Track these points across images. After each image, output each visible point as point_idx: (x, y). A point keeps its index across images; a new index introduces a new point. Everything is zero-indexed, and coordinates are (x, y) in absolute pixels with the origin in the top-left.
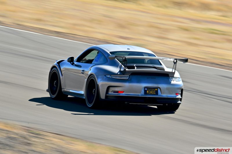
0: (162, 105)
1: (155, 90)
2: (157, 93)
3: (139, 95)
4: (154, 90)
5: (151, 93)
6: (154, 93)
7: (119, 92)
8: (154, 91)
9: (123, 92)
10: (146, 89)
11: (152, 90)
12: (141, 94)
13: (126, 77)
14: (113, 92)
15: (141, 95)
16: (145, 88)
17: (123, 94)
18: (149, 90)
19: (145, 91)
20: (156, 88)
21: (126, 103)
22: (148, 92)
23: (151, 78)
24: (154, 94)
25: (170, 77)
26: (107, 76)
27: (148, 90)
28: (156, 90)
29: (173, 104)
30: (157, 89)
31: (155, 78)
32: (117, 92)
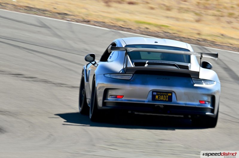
0: (183, 116)
1: (168, 95)
2: (170, 99)
3: (144, 101)
4: (166, 95)
5: (162, 98)
6: (166, 99)
7: (118, 97)
8: (166, 97)
9: (122, 96)
10: (155, 93)
11: (163, 95)
12: (147, 100)
13: (128, 77)
14: (111, 97)
15: (147, 102)
16: (153, 91)
17: (123, 99)
18: (159, 95)
19: (154, 97)
20: (170, 93)
21: (129, 112)
22: (157, 97)
23: (164, 79)
24: (166, 101)
25: (193, 79)
26: (105, 75)
27: (157, 95)
28: (170, 94)
29: (198, 116)
30: (172, 93)
31: (169, 79)
32: (116, 97)
